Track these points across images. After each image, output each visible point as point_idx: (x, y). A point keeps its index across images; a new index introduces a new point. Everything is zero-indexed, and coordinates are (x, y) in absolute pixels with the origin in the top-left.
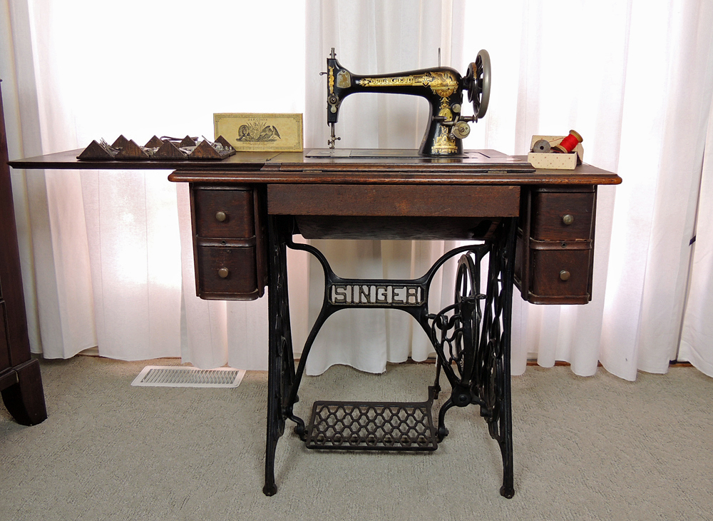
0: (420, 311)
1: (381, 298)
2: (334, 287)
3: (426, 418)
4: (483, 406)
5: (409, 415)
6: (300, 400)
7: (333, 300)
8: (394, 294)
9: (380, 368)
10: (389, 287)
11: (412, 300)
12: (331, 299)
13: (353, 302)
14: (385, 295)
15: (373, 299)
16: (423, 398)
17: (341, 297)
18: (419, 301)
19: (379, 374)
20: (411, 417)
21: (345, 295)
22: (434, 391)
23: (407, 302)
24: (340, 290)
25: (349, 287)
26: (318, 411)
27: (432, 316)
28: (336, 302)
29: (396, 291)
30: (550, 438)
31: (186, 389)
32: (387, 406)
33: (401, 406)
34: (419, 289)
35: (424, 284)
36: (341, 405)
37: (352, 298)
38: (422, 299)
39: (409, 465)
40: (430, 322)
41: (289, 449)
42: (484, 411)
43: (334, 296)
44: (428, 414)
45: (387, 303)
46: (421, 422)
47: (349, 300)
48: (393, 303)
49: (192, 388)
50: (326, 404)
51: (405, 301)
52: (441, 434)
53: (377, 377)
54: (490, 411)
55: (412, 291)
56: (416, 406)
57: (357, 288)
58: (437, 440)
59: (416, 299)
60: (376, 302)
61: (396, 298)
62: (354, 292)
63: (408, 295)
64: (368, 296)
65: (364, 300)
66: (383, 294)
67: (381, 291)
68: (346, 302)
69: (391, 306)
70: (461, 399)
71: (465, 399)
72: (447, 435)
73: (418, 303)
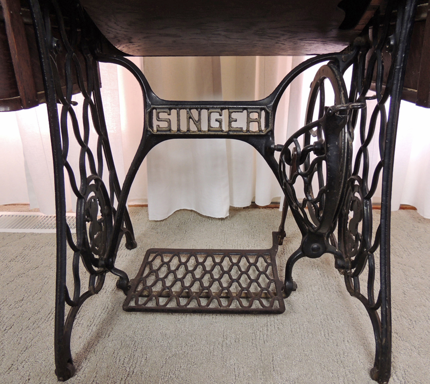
0: (264, 141)
1: (215, 125)
2: (154, 111)
3: (270, 268)
4: (338, 257)
5: (251, 265)
6: (138, 247)
7: (155, 129)
8: (231, 120)
9: (223, 212)
10: (223, 111)
11: (254, 128)
12: (151, 126)
13: (179, 130)
14: (220, 122)
15: (205, 128)
16: (267, 245)
17: (164, 125)
18: (263, 128)
19: (222, 219)
20: (253, 267)
21: (169, 122)
22: (279, 237)
23: (248, 131)
24: (163, 115)
25: (174, 112)
26: (150, 259)
27: (279, 148)
28: (158, 131)
29: (234, 115)
30: (413, 291)
31: (25, 235)
32: (227, 253)
33: (243, 254)
34: (263, 113)
35: (270, 106)
36: (176, 253)
37: (179, 125)
38: (267, 125)
39: (250, 331)
40: (277, 155)
41: (110, 307)
42: (339, 262)
43: (155, 123)
44: (273, 264)
45: (222, 131)
46: (264, 272)
47: (174, 128)
48: (229, 131)
49: (33, 234)
50: (160, 252)
51: (245, 129)
52: (288, 288)
53: (220, 223)
54: (348, 262)
55: (254, 116)
56: (259, 254)
57: (183, 112)
58: (284, 295)
59: (259, 126)
60: (209, 130)
61: (234, 125)
62: (181, 118)
63: (249, 121)
64: (198, 122)
65: (193, 128)
66: (216, 121)
67: (215, 116)
68: (170, 130)
69: (228, 136)
70: (314, 249)
71: (318, 249)
72: (295, 290)
73: (262, 131)
